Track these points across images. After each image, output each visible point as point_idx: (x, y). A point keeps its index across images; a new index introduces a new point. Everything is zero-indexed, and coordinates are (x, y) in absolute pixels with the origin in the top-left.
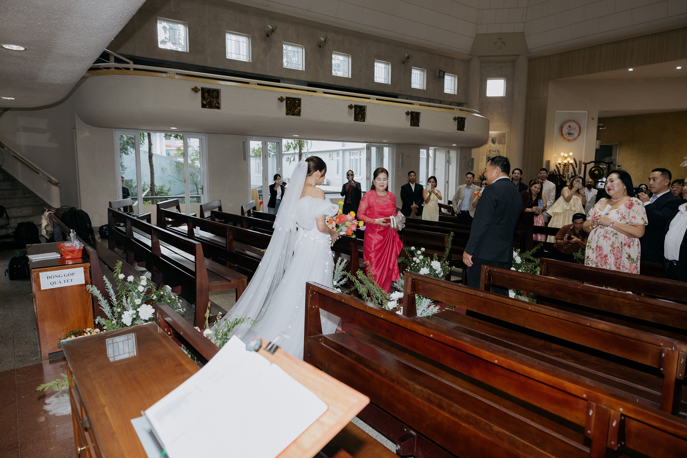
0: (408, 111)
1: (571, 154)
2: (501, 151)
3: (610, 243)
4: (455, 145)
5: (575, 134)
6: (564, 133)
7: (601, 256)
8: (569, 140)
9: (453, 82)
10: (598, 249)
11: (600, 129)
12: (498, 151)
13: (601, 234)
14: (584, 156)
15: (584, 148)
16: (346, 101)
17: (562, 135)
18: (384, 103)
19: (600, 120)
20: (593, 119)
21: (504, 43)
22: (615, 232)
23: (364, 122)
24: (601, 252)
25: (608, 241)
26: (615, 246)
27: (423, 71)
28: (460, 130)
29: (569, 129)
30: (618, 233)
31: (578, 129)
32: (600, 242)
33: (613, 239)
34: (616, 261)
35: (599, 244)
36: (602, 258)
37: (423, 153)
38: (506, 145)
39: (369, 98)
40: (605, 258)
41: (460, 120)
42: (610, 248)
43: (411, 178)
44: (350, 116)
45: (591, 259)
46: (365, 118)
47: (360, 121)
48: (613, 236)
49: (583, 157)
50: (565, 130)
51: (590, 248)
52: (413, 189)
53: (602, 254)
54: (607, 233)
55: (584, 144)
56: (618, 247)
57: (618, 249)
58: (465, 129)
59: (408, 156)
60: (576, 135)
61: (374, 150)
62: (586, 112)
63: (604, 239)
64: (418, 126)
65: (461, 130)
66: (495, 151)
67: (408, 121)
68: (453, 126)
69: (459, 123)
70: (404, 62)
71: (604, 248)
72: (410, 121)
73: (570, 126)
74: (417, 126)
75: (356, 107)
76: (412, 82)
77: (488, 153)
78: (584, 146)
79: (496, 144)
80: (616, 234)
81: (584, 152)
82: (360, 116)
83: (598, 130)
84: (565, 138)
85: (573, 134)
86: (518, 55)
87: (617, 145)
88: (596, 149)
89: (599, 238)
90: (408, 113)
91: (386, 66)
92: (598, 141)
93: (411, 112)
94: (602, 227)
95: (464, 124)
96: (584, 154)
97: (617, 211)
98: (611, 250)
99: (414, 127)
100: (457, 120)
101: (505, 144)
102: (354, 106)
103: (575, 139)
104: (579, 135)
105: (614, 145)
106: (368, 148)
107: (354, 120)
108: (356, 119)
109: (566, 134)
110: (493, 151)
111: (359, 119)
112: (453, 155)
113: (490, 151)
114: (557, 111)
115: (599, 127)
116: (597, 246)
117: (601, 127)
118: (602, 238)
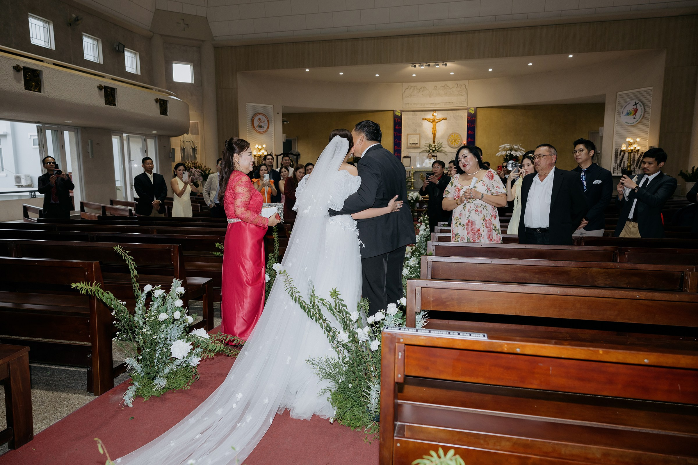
0: (101, 85)
1: (264, 146)
2: (195, 141)
3: (482, 216)
4: (156, 132)
5: (264, 126)
6: (255, 126)
7: (474, 231)
8: (260, 133)
9: (134, 60)
10: (470, 224)
11: (285, 123)
12: (192, 142)
13: (471, 208)
14: (273, 148)
15: (273, 140)
16: (9, 59)
17: (254, 127)
18: (66, 71)
19: (284, 115)
20: (278, 113)
21: (188, 25)
22: (485, 204)
23: (40, 92)
24: (473, 227)
25: (480, 214)
26: (487, 218)
27: (96, 40)
28: (162, 114)
29: (259, 121)
30: (487, 205)
31: (266, 122)
32: (471, 217)
33: (484, 212)
34: (489, 233)
35: (471, 219)
36: (474, 232)
37: (115, 141)
38: (199, 136)
39: (42, 61)
40: (478, 232)
41: (162, 102)
42: (482, 221)
43: (148, 166)
44: (19, 81)
45: (461, 236)
46: (40, 87)
47: (34, 91)
48: (483, 209)
49: (274, 150)
50: (256, 123)
51: (460, 224)
52: (152, 180)
53: (474, 228)
54: (477, 207)
55: (273, 137)
56: (490, 219)
57: (490, 221)
58: (168, 114)
59: (98, 144)
60: (266, 127)
61: (49, 133)
62: (272, 106)
63: (476, 213)
64: (115, 105)
65: (164, 115)
66: (190, 142)
67: (101, 97)
68: (156, 109)
69: (161, 106)
70: (70, 25)
71: (477, 223)
72: (104, 98)
73: (259, 119)
74: (113, 106)
75: (26, 70)
76: (84, 53)
77: (182, 144)
78: (273, 138)
79: (190, 134)
80: (486, 206)
81: (273, 144)
82: (33, 84)
83: (283, 124)
84: (256, 131)
85: (263, 127)
86: (203, 41)
87: (295, 139)
88: (283, 142)
89: (470, 213)
90: (100, 88)
91: (45, 25)
92: (284, 135)
93: (104, 86)
94: (470, 201)
95: (167, 107)
96: (273, 146)
97: (483, 183)
98: (483, 224)
99: (110, 106)
100: (159, 102)
101: (198, 134)
102: (22, 67)
103: (265, 132)
104: (268, 128)
105: (293, 139)
106: (41, 131)
107: (25, 89)
108: (28, 87)
109: (257, 126)
110: (187, 142)
111: (32, 87)
112: (151, 144)
113: (184, 141)
114: (247, 104)
115: (283, 121)
116: (469, 222)
117: (285, 121)
118: (473, 212)
